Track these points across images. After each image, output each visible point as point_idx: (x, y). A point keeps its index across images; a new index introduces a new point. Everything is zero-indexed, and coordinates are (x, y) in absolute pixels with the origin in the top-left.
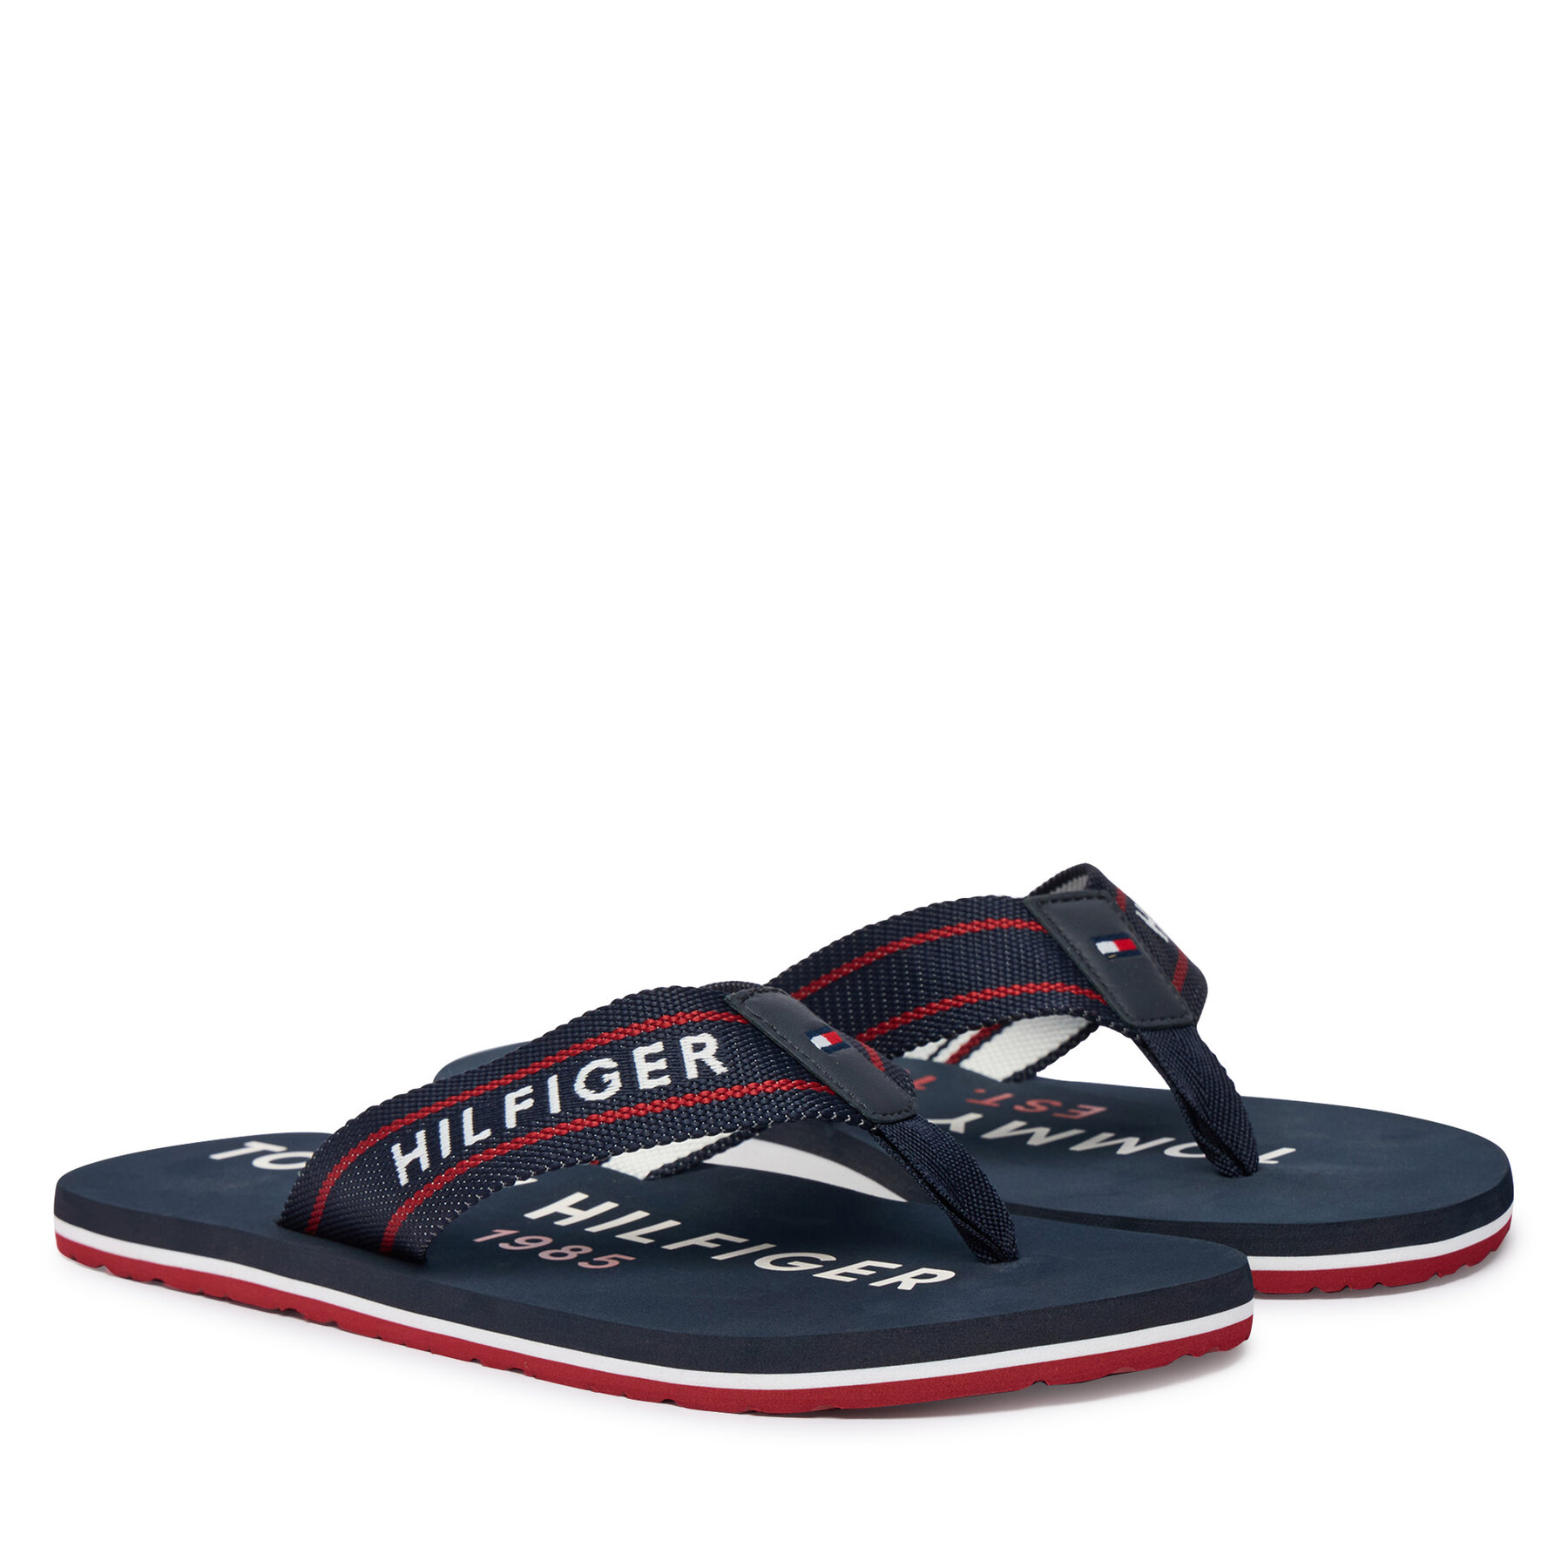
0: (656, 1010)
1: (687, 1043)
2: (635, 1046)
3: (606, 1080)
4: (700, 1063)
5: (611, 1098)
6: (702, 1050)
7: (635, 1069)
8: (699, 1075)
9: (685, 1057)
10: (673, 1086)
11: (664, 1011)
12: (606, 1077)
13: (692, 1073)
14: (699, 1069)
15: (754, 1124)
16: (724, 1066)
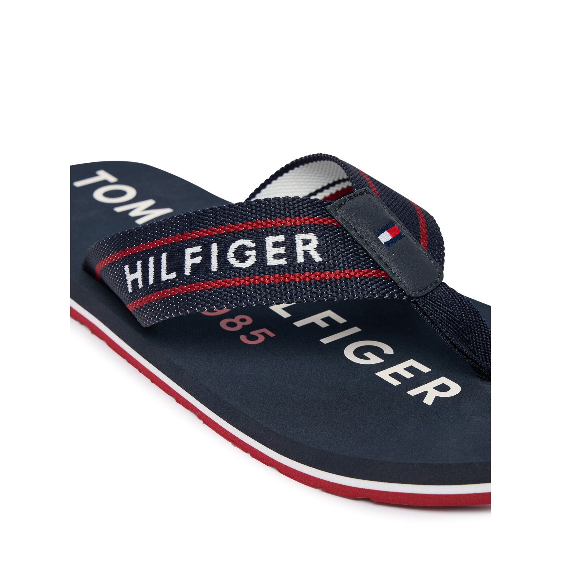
0: (283, 213)
1: (299, 238)
2: (267, 235)
3: (247, 255)
4: (306, 253)
5: (249, 268)
6: (308, 244)
7: (266, 251)
8: (305, 261)
9: (297, 248)
10: (288, 266)
11: (288, 214)
12: (248, 253)
13: (300, 259)
14: (305, 257)
15: (335, 299)
16: (321, 256)
